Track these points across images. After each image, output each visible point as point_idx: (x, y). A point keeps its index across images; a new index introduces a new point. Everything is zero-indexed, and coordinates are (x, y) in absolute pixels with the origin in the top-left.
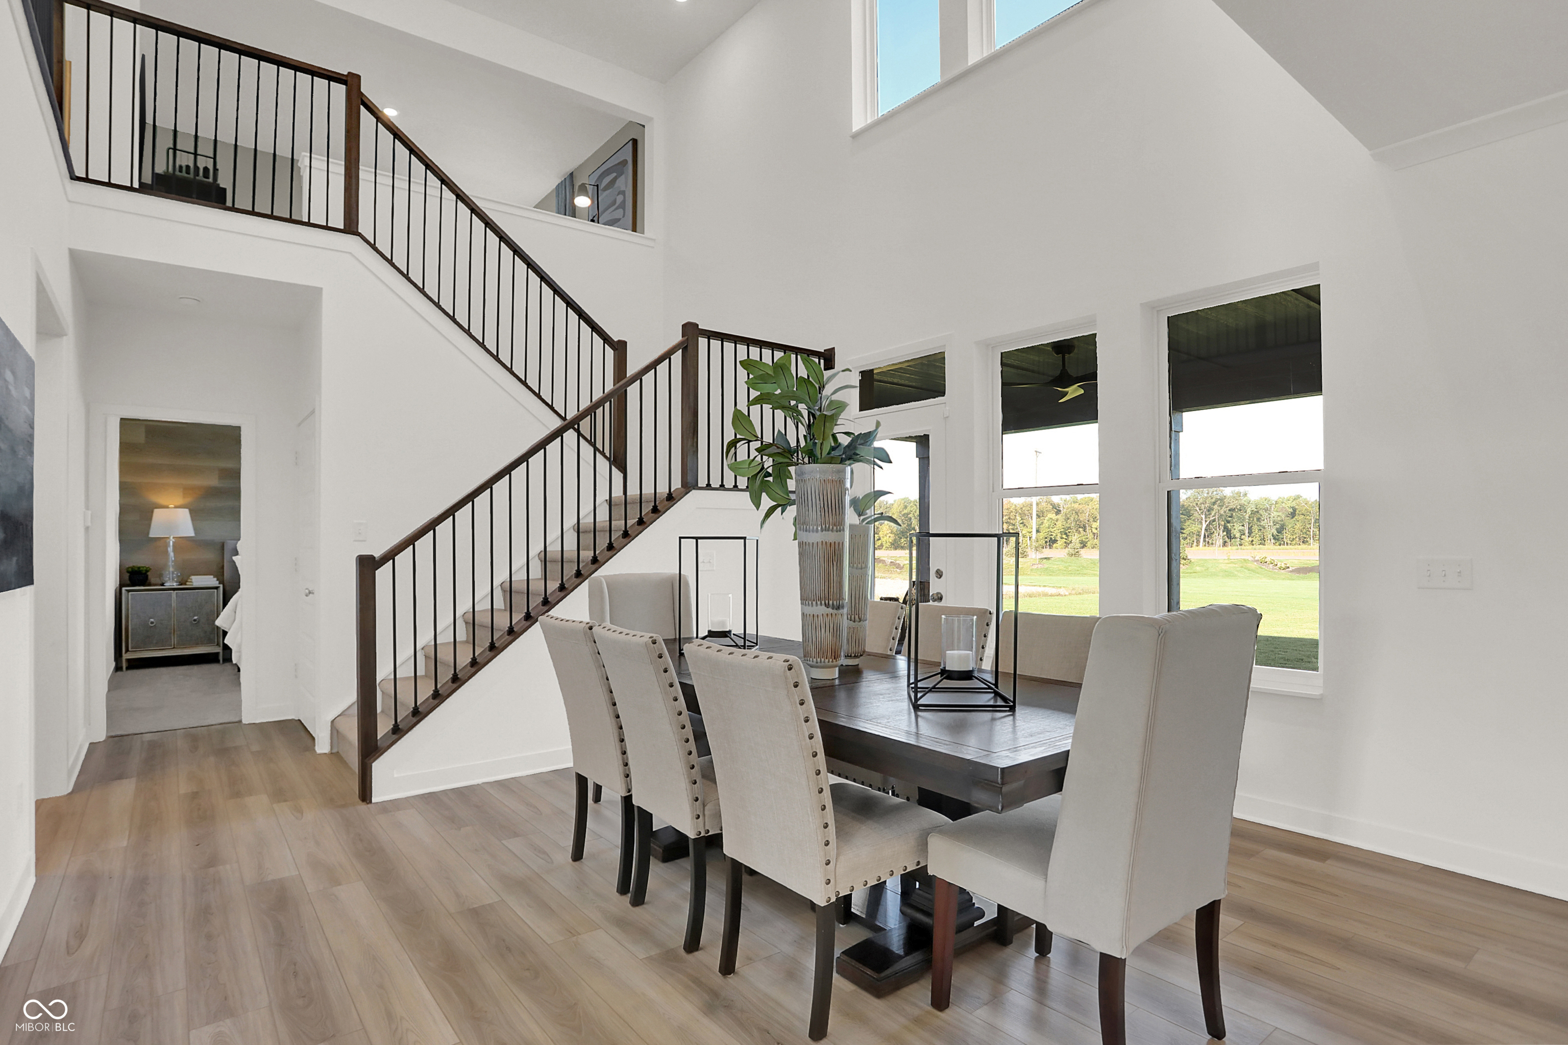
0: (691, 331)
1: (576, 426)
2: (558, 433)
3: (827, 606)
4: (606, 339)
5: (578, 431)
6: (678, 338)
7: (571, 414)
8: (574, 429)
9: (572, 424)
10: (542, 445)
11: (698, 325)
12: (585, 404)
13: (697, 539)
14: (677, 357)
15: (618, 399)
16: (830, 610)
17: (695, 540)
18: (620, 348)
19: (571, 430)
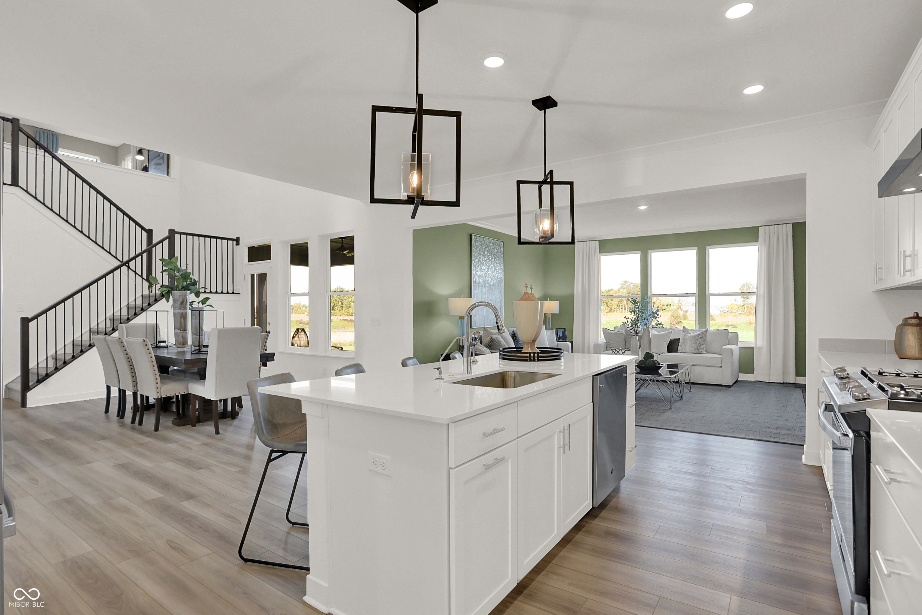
0: (172, 233)
1: (127, 265)
2: (119, 267)
3: (181, 330)
4: (143, 228)
5: (129, 267)
6: (167, 234)
7: (126, 259)
8: (126, 266)
9: (126, 264)
10: (112, 271)
11: (175, 230)
12: (132, 255)
13: (156, 311)
14: (166, 243)
15: (149, 252)
16: (181, 331)
17: (156, 312)
18: (150, 232)
19: (124, 267)
